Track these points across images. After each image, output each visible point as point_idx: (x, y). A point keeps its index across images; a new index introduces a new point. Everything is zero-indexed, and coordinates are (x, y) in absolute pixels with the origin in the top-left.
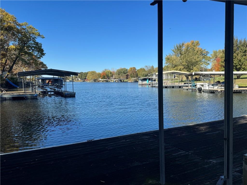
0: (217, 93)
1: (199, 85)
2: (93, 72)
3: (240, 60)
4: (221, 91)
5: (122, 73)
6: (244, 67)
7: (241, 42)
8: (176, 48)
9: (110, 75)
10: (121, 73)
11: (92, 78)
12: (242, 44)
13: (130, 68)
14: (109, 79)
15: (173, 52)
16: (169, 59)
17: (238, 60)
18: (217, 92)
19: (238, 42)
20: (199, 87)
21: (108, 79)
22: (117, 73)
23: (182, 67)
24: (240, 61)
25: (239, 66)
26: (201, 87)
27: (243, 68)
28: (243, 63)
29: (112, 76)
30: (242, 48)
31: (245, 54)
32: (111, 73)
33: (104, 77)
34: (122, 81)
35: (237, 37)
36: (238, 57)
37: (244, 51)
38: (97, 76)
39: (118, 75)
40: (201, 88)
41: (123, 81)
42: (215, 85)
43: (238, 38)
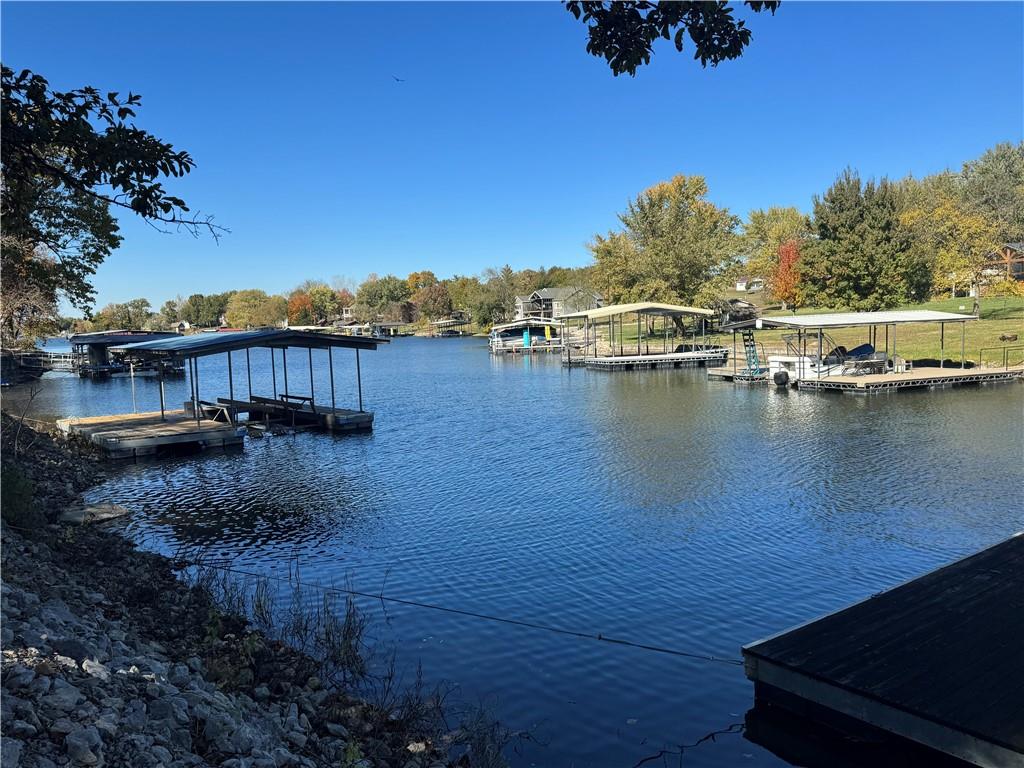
0: (853, 393)
1: (777, 364)
2: (253, 292)
3: (872, 256)
4: (868, 387)
5: (384, 298)
6: (886, 282)
7: (870, 192)
8: (637, 209)
9: (329, 307)
10: (381, 298)
11: (251, 319)
12: (876, 197)
13: (412, 277)
14: (326, 322)
15: (623, 225)
16: (609, 253)
17: (866, 259)
18: (850, 391)
19: (862, 189)
20: (777, 371)
21: (323, 324)
22: (365, 299)
23: (664, 285)
24: (871, 259)
25: (869, 279)
26: (784, 370)
27: (880, 287)
28: (881, 270)
29: (339, 311)
30: (875, 211)
31: (887, 236)
32: (333, 297)
33: (306, 316)
34: (392, 333)
35: (857, 173)
36: (864, 247)
37: (883, 224)
38: (273, 310)
39: (365, 306)
40: (786, 374)
41: (395, 331)
42: (832, 363)
43: (860, 176)
